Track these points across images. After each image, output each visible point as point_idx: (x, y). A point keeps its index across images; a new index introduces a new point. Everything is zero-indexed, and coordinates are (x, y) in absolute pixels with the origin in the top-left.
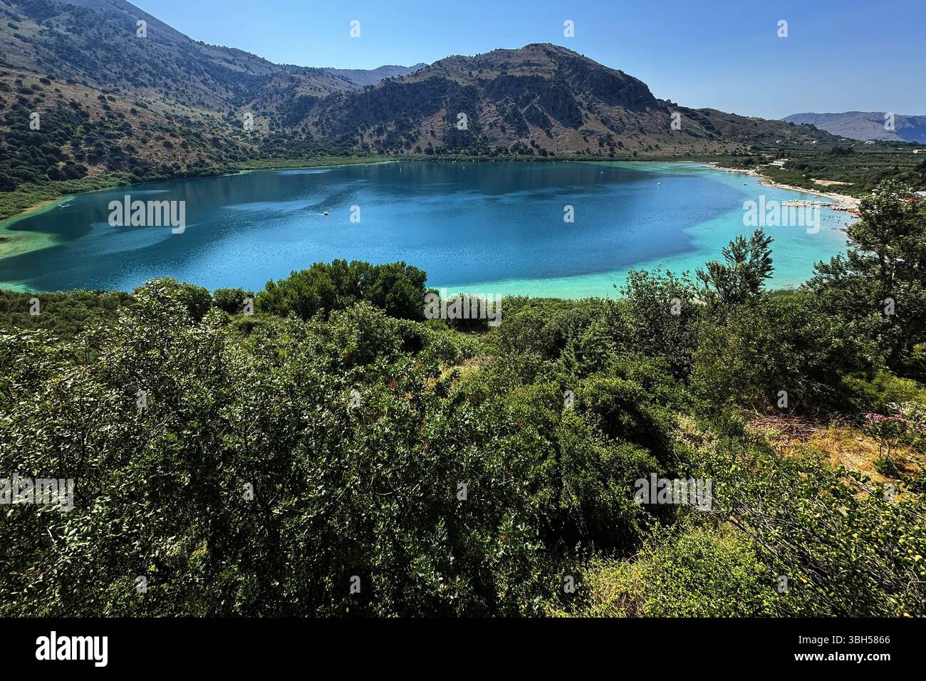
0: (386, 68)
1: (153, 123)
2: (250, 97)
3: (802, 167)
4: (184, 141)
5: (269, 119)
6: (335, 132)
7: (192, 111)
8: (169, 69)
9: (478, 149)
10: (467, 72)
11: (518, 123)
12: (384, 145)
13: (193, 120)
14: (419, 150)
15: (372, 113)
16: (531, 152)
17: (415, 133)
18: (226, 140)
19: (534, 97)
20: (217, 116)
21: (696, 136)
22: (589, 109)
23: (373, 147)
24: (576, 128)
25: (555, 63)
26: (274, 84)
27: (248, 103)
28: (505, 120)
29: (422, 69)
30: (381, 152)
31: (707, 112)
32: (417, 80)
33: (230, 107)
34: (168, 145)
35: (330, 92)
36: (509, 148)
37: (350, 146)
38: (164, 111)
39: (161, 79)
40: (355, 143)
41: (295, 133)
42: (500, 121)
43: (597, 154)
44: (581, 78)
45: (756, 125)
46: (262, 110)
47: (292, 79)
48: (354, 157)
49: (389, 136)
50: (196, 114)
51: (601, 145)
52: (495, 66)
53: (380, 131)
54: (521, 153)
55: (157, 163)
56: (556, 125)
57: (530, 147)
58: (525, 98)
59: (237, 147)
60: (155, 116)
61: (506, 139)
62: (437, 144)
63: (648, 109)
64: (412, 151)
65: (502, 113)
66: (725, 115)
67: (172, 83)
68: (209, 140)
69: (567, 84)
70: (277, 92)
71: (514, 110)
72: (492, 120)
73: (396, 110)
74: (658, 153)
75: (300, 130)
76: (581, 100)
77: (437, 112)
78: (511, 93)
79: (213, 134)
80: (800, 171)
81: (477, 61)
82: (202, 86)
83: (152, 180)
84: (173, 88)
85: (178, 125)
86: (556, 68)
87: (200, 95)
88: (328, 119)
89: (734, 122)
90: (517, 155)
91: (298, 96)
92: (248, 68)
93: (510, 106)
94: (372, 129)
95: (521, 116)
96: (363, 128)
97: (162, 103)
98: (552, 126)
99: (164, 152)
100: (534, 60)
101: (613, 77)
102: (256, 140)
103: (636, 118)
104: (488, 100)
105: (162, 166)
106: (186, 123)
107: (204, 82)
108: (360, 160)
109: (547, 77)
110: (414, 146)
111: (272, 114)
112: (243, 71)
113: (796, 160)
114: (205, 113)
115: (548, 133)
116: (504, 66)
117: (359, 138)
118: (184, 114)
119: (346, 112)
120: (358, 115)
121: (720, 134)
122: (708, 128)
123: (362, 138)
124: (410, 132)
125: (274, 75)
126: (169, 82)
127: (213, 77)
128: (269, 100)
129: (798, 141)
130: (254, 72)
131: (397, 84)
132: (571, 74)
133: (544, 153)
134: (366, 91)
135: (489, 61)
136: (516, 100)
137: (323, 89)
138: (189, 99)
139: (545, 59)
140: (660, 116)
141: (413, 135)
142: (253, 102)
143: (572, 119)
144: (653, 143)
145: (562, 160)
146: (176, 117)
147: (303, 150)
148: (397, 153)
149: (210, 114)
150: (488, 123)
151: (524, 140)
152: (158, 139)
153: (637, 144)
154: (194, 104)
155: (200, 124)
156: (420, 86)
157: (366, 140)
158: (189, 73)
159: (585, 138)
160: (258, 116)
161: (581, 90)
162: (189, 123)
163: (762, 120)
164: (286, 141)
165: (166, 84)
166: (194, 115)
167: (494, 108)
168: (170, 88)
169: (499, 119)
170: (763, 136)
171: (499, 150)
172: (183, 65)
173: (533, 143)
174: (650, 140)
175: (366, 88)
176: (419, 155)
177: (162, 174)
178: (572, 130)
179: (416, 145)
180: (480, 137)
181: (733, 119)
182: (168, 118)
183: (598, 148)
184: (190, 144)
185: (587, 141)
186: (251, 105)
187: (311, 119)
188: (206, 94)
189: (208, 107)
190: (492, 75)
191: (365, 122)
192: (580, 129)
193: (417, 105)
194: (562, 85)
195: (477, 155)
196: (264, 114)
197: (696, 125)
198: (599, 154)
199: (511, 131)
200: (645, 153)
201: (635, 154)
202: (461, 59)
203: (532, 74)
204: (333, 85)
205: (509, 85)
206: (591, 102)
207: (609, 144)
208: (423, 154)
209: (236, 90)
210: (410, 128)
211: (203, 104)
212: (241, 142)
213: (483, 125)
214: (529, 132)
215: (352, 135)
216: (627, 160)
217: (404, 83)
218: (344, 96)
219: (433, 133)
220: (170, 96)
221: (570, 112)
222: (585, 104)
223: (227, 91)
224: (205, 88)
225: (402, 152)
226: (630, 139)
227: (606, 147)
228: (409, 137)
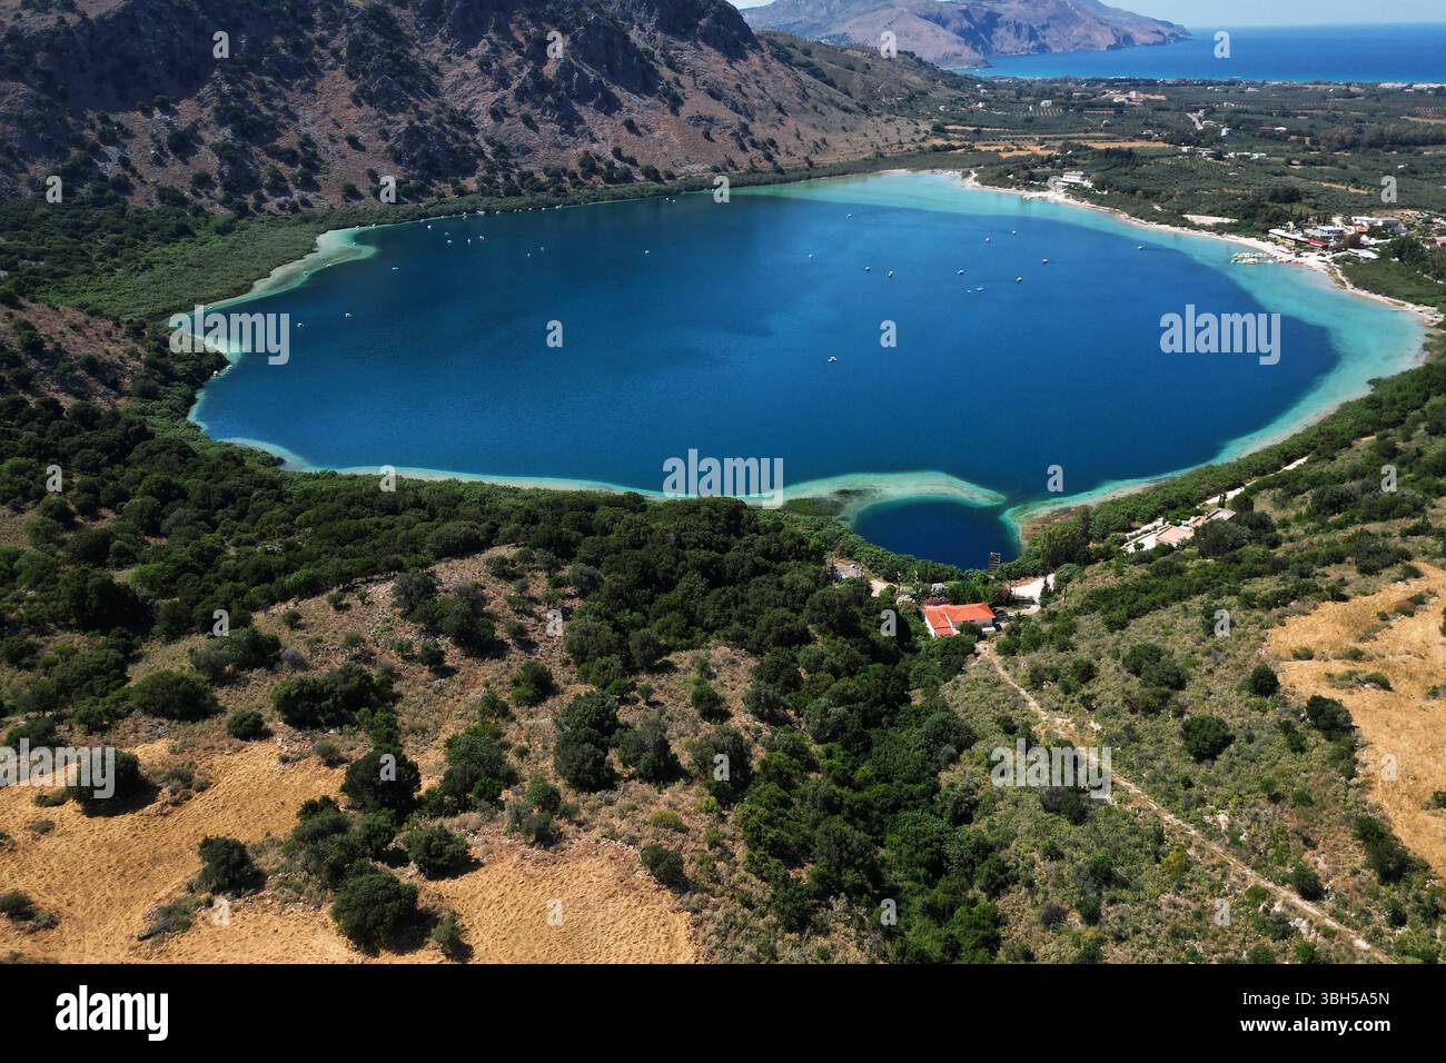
11: (556, 104)
16: (626, 175)
17: (299, 144)
22: (672, 66)
24: (675, 110)
28: (521, 100)
36: (575, 170)
42: (510, 101)
43: (750, 170)
49: (225, 159)
51: (743, 148)
56: (636, 107)
57: (618, 164)
61: (548, 147)
62: (386, 171)
64: (332, 197)
65: (502, 82)
72: (484, 102)
74: (837, 157)
76: (643, 44)
77: (323, 79)
93: (513, 64)
95: (552, 84)
98: (629, 108)
104: (441, 43)
115: (630, 127)
124: (286, 144)
133: (651, 174)
141: (299, 151)
144: (817, 136)
150: (480, 106)
153: (792, 141)
157: (155, 175)
159: (707, 135)
167: (471, 66)
169: (504, 97)
171: (558, 176)
173: (616, 153)
178: (669, 114)
183: (744, 156)
185: (713, 141)
192: (684, 113)
198: (753, 170)
199: (549, 128)
200: (820, 158)
201: (809, 162)
207: (754, 144)
210: (274, 129)
213: (471, 113)
214: (591, 127)
216: (803, 179)
219: (353, 142)
226: (775, 130)
227: (754, 152)
228: (290, 157)
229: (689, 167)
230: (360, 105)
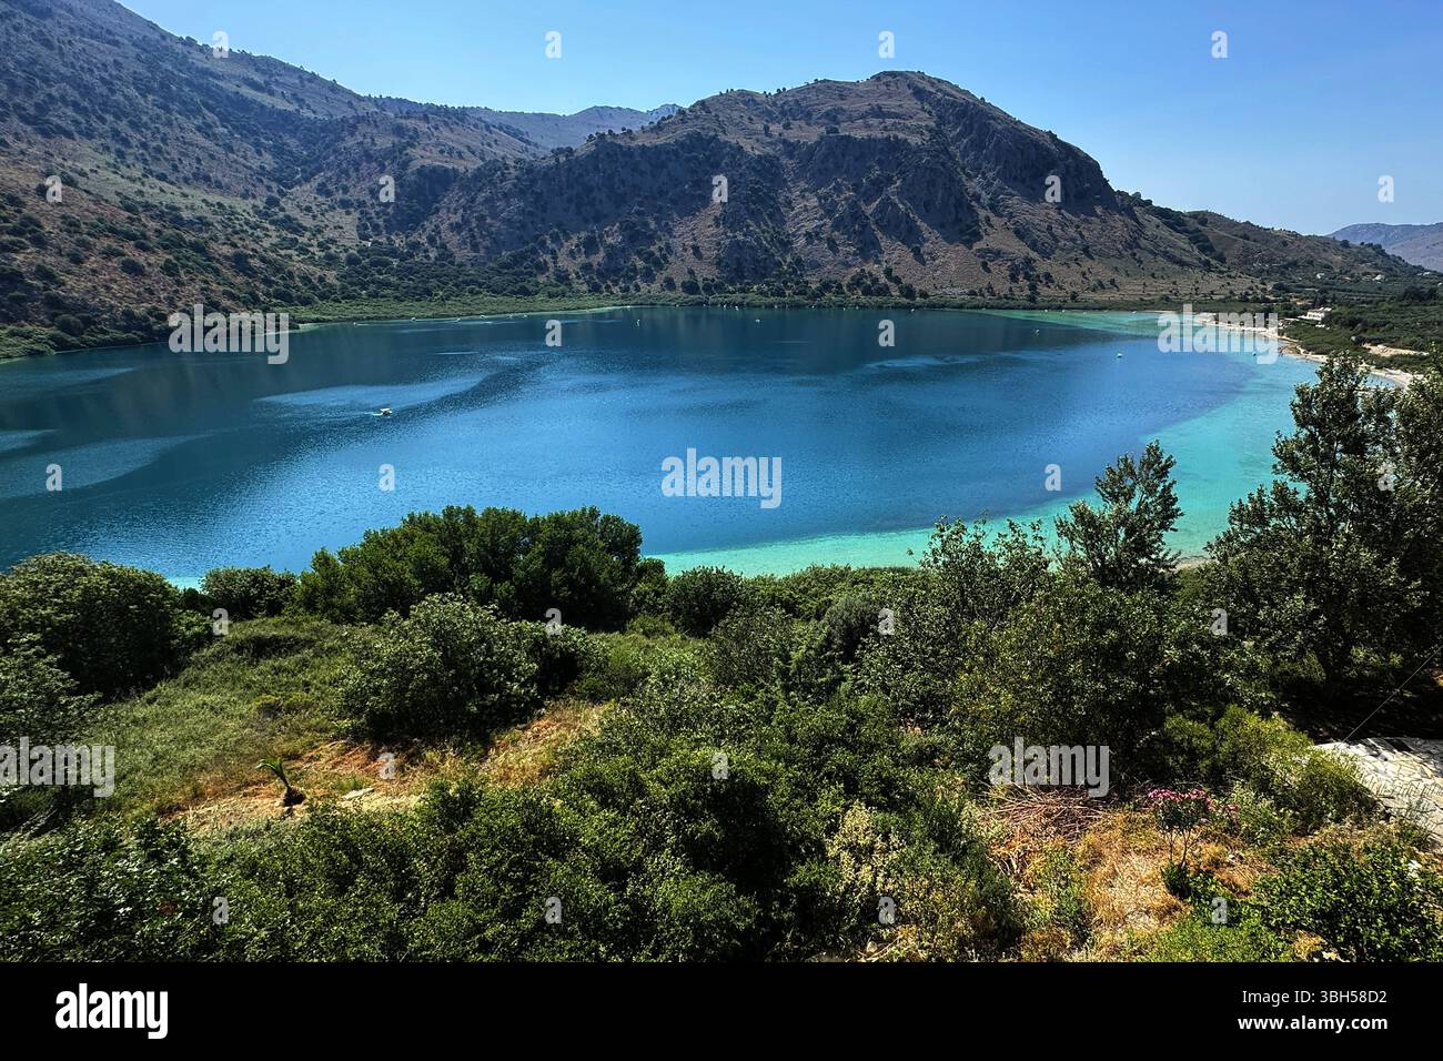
0: (600, 112)
1: (93, 219)
2: (311, 168)
3: (1352, 324)
4: (168, 261)
5: (357, 215)
6: (498, 244)
7: (185, 196)
8: (119, 97)
9: (785, 283)
10: (760, 127)
11: (861, 233)
12: (599, 273)
13: (186, 215)
14: (670, 284)
15: (573, 207)
16: (884, 291)
17: (661, 249)
18: (263, 260)
19: (890, 181)
20: (242, 206)
21: (1182, 264)
22: (993, 208)
23: (578, 277)
24: (969, 244)
25: (930, 113)
26: (361, 139)
27: (307, 180)
28: (836, 227)
29: (670, 117)
30: (595, 289)
31: (1202, 218)
32: (660, 141)
33: (269, 188)
34: (133, 269)
35: (483, 159)
36: (844, 283)
37: (531, 274)
38: (118, 194)
39: (103, 121)
40: (542, 268)
41: (415, 246)
42: (827, 228)
43: (1006, 296)
44: (978, 145)
45: (1285, 244)
46: (339, 196)
47: (399, 131)
48: (540, 297)
49: (609, 256)
50: (194, 201)
51: (1014, 278)
52: (814, 117)
53: (590, 246)
54: (867, 292)
55: (112, 307)
56: (932, 239)
57: (883, 280)
58: (873, 183)
59: (291, 274)
60: (97, 203)
61: (836, 264)
62: (706, 272)
63: (1099, 210)
64: (655, 286)
65: (829, 213)
66: (1233, 224)
67: (131, 132)
68: (226, 258)
69: (952, 157)
70: (369, 157)
71: (854, 205)
72: (810, 226)
73: (620, 201)
74: (1115, 296)
75: (424, 240)
76: (978, 189)
77: (704, 207)
78: (846, 172)
79: (234, 245)
80: (1348, 331)
81: (779, 103)
82: (200, 139)
83: (105, 343)
84: (134, 142)
85: (153, 224)
86: (932, 124)
87: (199, 160)
88: (481, 218)
89: (1248, 239)
90: (858, 296)
91: (415, 165)
92: (301, 101)
93: (846, 199)
94: (575, 241)
95: (867, 218)
96: (555, 238)
97: (112, 176)
98: (925, 240)
99: (125, 284)
100: (890, 104)
101: (1036, 145)
102: (331, 260)
103: (1078, 227)
104: (802, 184)
105: (123, 312)
106: (171, 221)
107: (205, 130)
108: (553, 303)
109: (914, 140)
110: (660, 277)
111: (362, 204)
112: (291, 108)
113: (1344, 310)
114: (214, 198)
115: (917, 253)
116: (832, 117)
117: (548, 258)
118: (166, 199)
119: (516, 203)
120: (544, 211)
121: (1222, 259)
122: (1203, 250)
123: (555, 258)
124: (652, 248)
125: (360, 119)
126: (123, 126)
127: (224, 120)
128: (353, 175)
129: (1352, 276)
130: (315, 112)
131: (620, 146)
132: (961, 135)
133: (908, 292)
134: (557, 160)
135: (804, 104)
136: (856, 187)
137: (467, 154)
138: (175, 168)
139: (912, 104)
140: (1119, 224)
141: (658, 254)
142: (319, 179)
143: (962, 227)
144: (1106, 278)
145: (943, 306)
146: (147, 206)
147: (434, 282)
148: (626, 290)
149: (226, 202)
150: (803, 231)
151: (871, 267)
152: (109, 254)
153: (1078, 278)
154: (186, 180)
155: (203, 223)
156: (668, 153)
157: (564, 262)
158: (168, 110)
159: (985, 265)
160: (332, 208)
161: (978, 169)
162: (178, 222)
163: (1296, 235)
164: (395, 263)
165: (116, 134)
166: (189, 202)
167: (814, 202)
168: (126, 142)
169: (825, 224)
170: (1294, 264)
171: (826, 286)
172: (150, 90)
173: (888, 272)
174: (1100, 270)
175: (557, 152)
176: (672, 295)
177: (126, 329)
178: (961, 247)
179: (665, 274)
180: (789, 259)
181: (1248, 231)
182: (128, 209)
183: (1008, 285)
184: (183, 266)
185: (989, 271)
186: (314, 184)
187: (446, 217)
188: (212, 157)
189: (219, 185)
190: (808, 134)
191: (559, 226)
192: (977, 246)
193: (662, 193)
194: (943, 157)
195: (782, 294)
196: (345, 204)
197: (1182, 242)
198: (1010, 296)
199: (847, 249)
200: (1091, 295)
201: (1074, 296)
202: (746, 98)
203: (885, 135)
204: (489, 145)
205: (843, 155)
206: (996, 194)
207: (1027, 277)
208: (680, 293)
209: (279, 151)
210: (651, 239)
211: (207, 179)
212: (297, 264)
213: (794, 235)
214: (882, 252)
215: (534, 251)
216: (1059, 308)
217: (633, 144)
218: (512, 170)
219: (696, 249)
220: (130, 160)
221: (957, 213)
222: (985, 198)
223: (259, 153)
224: (207, 143)
225: (637, 288)
226: (1065, 268)
227: (1023, 282)
228: (649, 257)
229: (947, 290)
230: (717, 226)
